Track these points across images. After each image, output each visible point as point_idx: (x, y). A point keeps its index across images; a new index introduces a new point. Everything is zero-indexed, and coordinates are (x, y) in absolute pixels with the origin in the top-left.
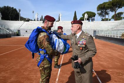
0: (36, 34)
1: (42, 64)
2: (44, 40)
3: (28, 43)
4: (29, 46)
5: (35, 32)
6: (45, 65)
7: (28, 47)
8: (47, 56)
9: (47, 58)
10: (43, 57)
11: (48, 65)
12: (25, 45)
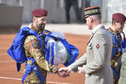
0: (22, 38)
1: (28, 78)
2: (31, 46)
3: (12, 48)
4: (13, 53)
5: (21, 35)
6: (32, 80)
7: (11, 54)
8: (35, 68)
9: (35, 70)
10: (29, 69)
11: (35, 81)
12: (8, 51)
